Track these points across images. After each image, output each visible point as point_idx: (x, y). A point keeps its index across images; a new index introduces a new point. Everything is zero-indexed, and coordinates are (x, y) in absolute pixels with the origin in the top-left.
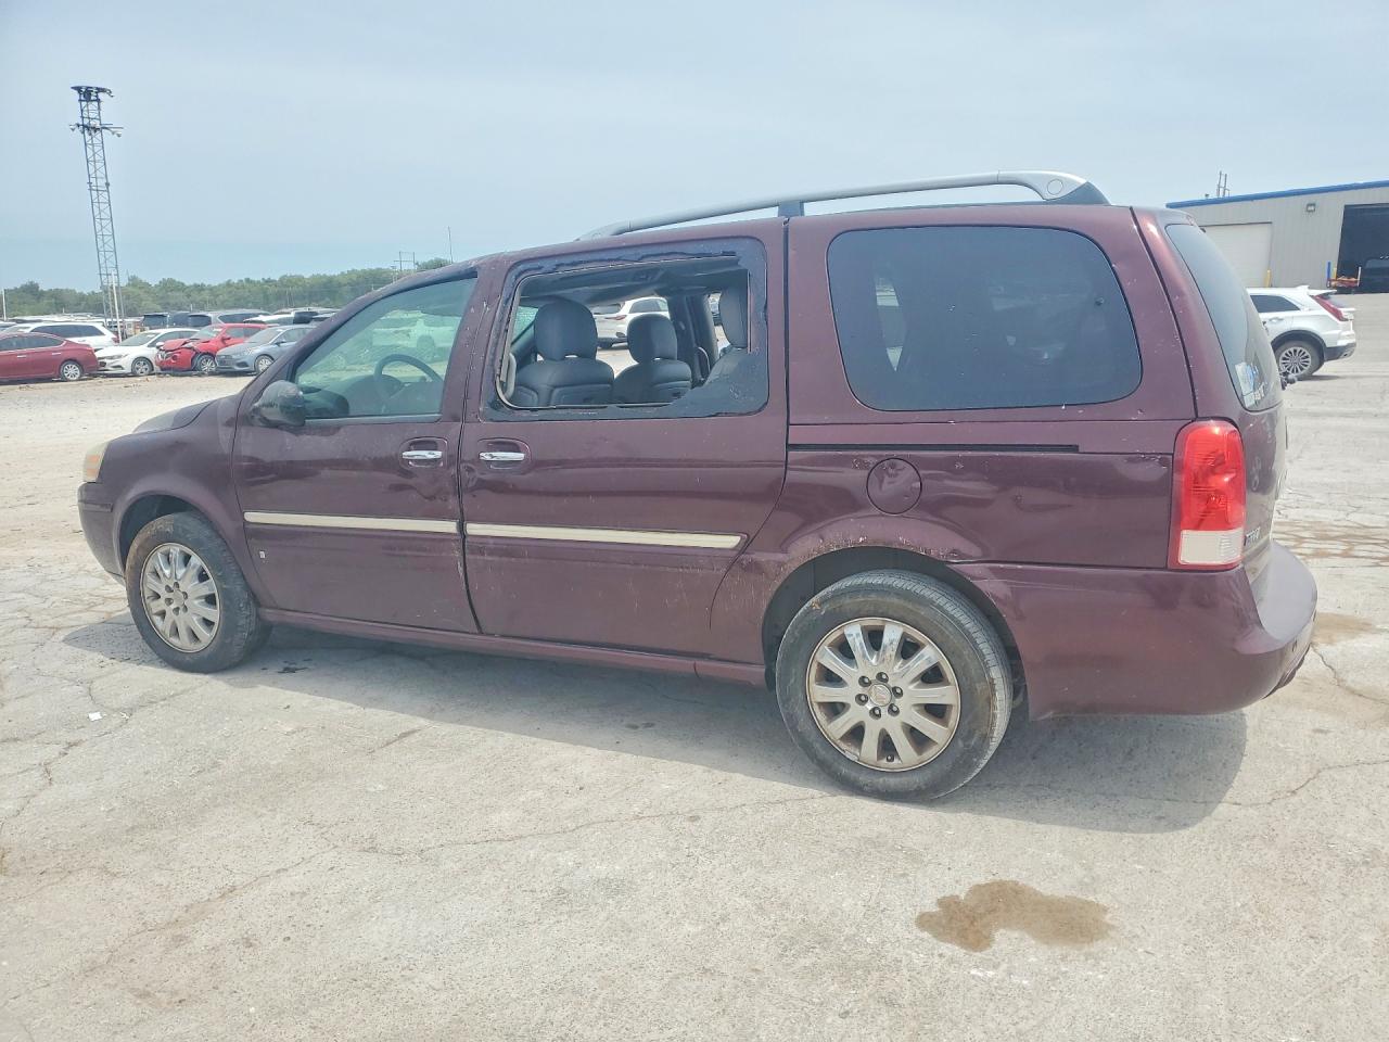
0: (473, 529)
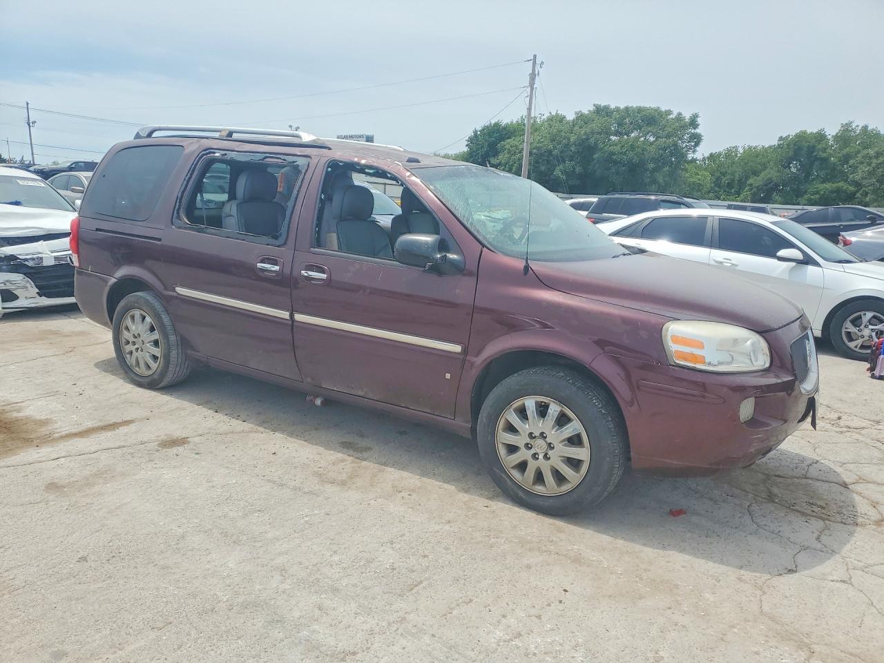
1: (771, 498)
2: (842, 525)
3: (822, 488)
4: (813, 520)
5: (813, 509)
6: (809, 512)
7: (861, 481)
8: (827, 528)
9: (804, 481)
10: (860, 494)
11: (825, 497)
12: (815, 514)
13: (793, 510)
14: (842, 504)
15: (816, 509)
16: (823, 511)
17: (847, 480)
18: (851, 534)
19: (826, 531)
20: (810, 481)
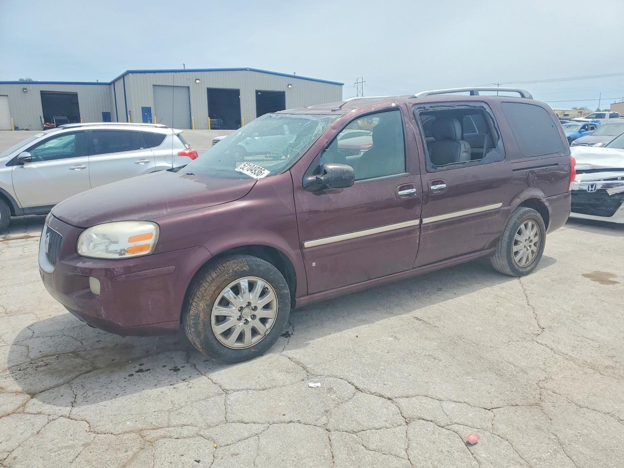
0: (426, 221)
1: (76, 354)
2: (18, 363)
3: (49, 381)
4: (38, 355)
5: (43, 362)
6: (44, 359)
7: (21, 409)
8: (27, 356)
9: (66, 378)
10: (17, 393)
11: (40, 375)
12: (40, 360)
13: (54, 355)
14: (26, 376)
15: (40, 363)
16: (35, 365)
17: (34, 400)
18: (9, 361)
19: (26, 354)
20: (61, 381)
